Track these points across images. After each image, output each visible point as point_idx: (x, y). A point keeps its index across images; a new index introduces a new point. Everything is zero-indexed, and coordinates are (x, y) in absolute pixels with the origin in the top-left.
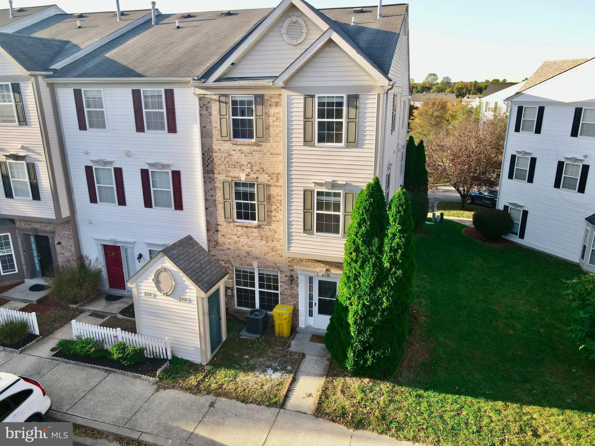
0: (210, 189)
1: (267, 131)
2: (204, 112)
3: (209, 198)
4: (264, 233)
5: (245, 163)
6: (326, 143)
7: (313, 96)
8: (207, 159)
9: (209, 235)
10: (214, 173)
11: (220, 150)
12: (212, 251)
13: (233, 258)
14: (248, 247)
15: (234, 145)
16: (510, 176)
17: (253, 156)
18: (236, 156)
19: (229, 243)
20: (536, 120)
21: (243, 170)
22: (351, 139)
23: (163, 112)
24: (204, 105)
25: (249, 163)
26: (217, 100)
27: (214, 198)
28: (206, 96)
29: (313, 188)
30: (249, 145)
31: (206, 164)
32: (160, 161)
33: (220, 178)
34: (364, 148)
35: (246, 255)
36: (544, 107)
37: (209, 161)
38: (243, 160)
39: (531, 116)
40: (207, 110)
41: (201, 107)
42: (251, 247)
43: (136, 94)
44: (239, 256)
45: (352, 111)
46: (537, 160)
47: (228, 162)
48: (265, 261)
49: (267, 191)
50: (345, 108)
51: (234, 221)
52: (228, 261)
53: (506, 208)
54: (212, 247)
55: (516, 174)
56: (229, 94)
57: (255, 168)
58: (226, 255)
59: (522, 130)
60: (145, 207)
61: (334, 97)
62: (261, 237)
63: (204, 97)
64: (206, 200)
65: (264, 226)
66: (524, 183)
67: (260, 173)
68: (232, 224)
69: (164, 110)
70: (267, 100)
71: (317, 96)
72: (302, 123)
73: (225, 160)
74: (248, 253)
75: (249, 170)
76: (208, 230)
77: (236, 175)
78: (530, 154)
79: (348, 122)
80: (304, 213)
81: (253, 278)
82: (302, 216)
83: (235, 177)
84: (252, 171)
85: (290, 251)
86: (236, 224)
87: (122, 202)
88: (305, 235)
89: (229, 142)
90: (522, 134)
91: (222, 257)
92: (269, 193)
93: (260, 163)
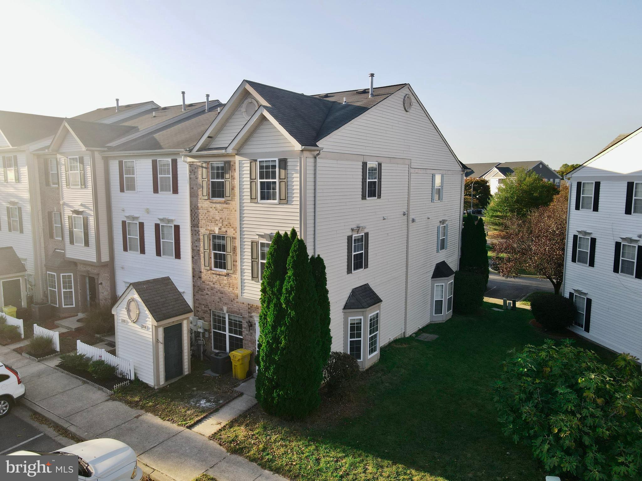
0: (195, 241)
1: (233, 191)
2: (192, 176)
3: (195, 248)
4: (231, 281)
5: (218, 218)
6: (266, 200)
7: (256, 160)
8: (193, 215)
9: (194, 281)
10: (198, 227)
11: (202, 207)
12: (196, 296)
13: (210, 303)
14: (220, 293)
15: (211, 203)
16: (574, 260)
17: (223, 212)
18: (213, 212)
19: (208, 288)
20: (593, 196)
21: (217, 224)
22: (283, 197)
23: (170, 177)
24: (192, 170)
25: (221, 218)
26: (201, 166)
27: (198, 248)
28: (194, 163)
29: (258, 240)
30: (220, 203)
31: (193, 219)
32: (167, 217)
33: (202, 231)
34: (293, 205)
35: (219, 300)
36: (600, 182)
37: (195, 217)
38: (217, 216)
39: (589, 193)
40: (194, 174)
41: (190, 172)
42: (222, 293)
43: (154, 163)
44: (214, 301)
45: (283, 171)
46: (597, 241)
47: (207, 218)
48: (232, 307)
49: (233, 243)
50: (277, 170)
51: (211, 269)
52: (207, 306)
53: (571, 294)
54: (196, 292)
55: (579, 257)
56: (209, 162)
57: (225, 223)
58: (205, 299)
59: (582, 208)
60: (157, 255)
61: (270, 161)
62: (229, 285)
63: (192, 164)
64: (193, 250)
65: (231, 275)
66: (586, 266)
67: (229, 228)
68: (209, 272)
69: (171, 176)
70: (233, 165)
71: (259, 160)
72: (249, 183)
73: (205, 216)
74: (221, 299)
75: (220, 225)
76: (193, 276)
77: (212, 229)
78: (590, 234)
79: (280, 182)
80: (252, 262)
81: (224, 322)
82: (250, 264)
83: (211, 231)
84: (223, 225)
85: (243, 297)
86: (213, 272)
87: (143, 251)
88: (253, 282)
89: (208, 201)
90: (582, 212)
91: (203, 301)
92: (234, 245)
93: (228, 219)
